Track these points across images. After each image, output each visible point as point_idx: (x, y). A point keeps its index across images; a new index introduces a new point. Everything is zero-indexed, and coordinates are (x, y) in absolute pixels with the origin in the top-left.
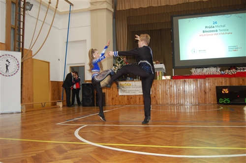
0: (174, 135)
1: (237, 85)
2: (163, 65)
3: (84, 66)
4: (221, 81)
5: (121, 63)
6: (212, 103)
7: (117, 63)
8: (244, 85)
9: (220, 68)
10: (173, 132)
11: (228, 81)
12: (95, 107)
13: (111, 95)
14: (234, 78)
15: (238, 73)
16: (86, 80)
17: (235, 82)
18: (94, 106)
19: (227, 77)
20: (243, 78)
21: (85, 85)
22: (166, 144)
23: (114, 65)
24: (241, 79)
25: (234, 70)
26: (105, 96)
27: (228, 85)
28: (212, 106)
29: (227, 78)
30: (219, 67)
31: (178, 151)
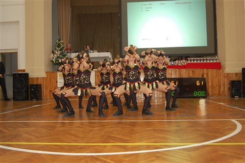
0: (93, 130)
1: (187, 77)
2: (109, 53)
3: (17, 53)
4: (170, 73)
5: (60, 50)
6: (161, 96)
7: (56, 50)
8: (194, 77)
9: (169, 59)
10: (94, 127)
11: (178, 72)
12: (30, 101)
13: (49, 87)
14: (184, 70)
15: (188, 64)
16: (19, 69)
17: (185, 74)
18: (28, 100)
19: (177, 68)
20: (193, 70)
21: (17, 76)
22: (76, 141)
23: (53, 52)
24: (190, 70)
25: (184, 61)
26: (41, 88)
27: (178, 77)
28: (161, 100)
29: (177, 70)
30: (169, 57)
31: (81, 149)
